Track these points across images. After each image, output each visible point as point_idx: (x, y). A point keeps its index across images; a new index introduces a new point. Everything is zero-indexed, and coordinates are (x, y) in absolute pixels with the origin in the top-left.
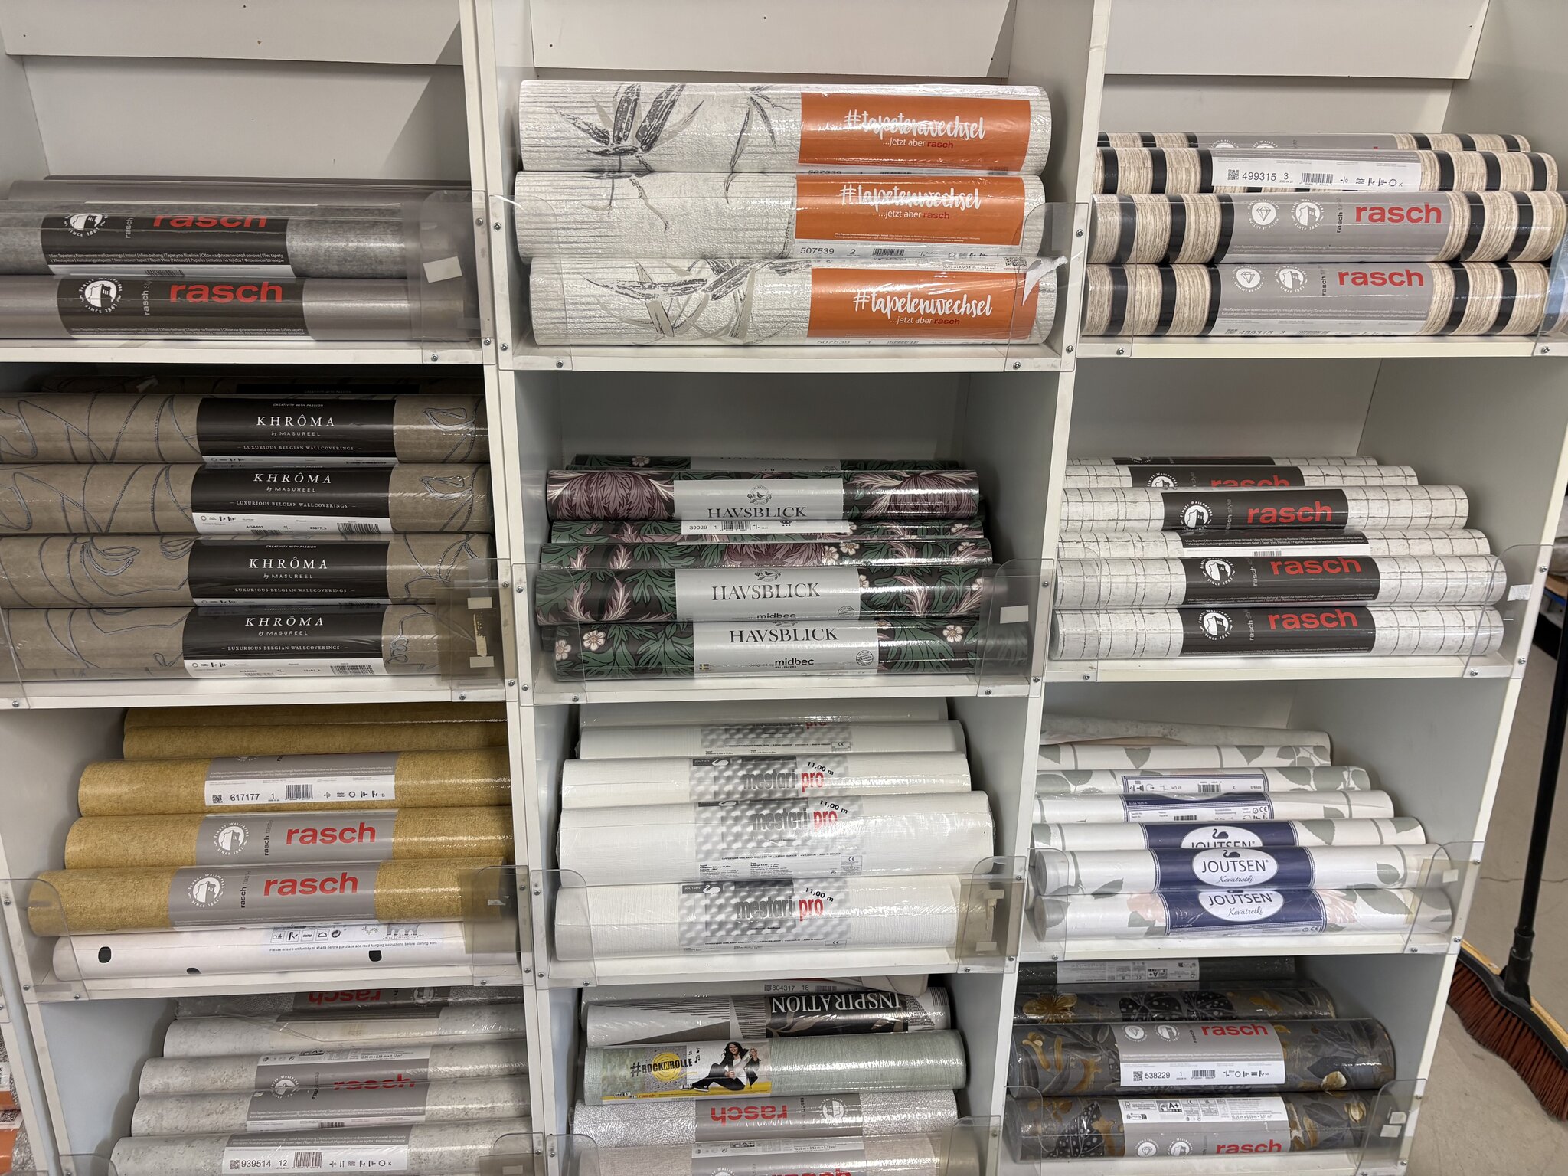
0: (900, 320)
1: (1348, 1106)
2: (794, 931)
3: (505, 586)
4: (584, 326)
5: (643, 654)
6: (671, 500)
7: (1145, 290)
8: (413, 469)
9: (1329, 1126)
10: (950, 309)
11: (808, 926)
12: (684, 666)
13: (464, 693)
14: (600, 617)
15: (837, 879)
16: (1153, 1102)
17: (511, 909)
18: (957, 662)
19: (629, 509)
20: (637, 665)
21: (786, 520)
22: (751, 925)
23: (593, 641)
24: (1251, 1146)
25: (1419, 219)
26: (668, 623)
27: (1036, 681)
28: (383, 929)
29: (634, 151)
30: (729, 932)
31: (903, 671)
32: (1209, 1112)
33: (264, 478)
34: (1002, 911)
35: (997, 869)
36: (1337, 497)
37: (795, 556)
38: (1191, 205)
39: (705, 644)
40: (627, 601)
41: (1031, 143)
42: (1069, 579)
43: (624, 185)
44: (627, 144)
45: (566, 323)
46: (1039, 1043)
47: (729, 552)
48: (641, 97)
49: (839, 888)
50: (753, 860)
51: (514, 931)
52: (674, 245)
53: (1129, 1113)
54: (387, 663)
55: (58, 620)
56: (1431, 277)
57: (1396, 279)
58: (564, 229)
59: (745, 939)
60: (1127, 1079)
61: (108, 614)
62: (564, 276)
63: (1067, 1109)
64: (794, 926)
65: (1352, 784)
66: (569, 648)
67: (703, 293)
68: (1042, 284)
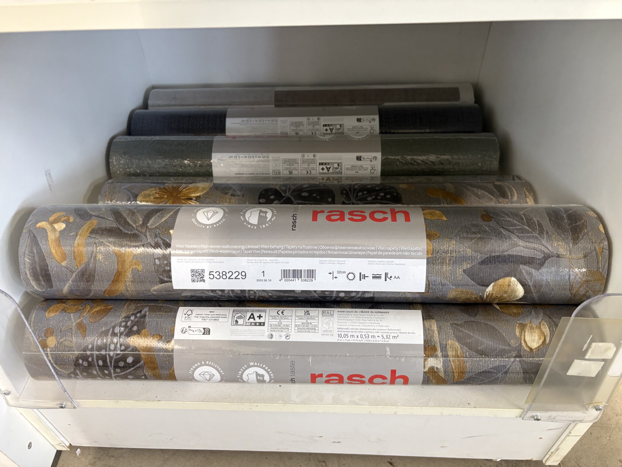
1: (523, 327)
9: (487, 355)
16: (224, 311)
53: (187, 324)
60: (182, 279)
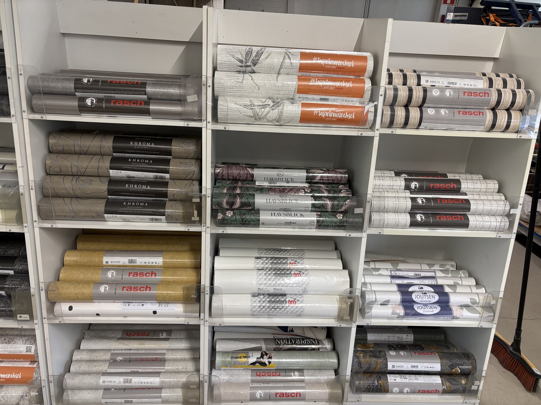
0: (327, 119)
1: (461, 379)
2: (286, 310)
3: (204, 195)
4: (233, 117)
5: (244, 218)
6: (253, 175)
7: (400, 114)
8: (177, 160)
9: (455, 385)
10: (342, 116)
11: (291, 309)
12: (257, 223)
13: (189, 228)
14: (232, 207)
15: (300, 295)
16: (398, 375)
17: (198, 300)
18: (340, 226)
19: (240, 177)
20: (242, 222)
21: (288, 182)
22: (273, 307)
23: (229, 214)
24: (429, 391)
25: (483, 96)
26: (252, 210)
27: (365, 232)
28: (157, 304)
29: (250, 66)
30: (266, 309)
31: (323, 228)
32: (416, 379)
33: (132, 160)
34: (352, 307)
35: (351, 292)
36: (458, 182)
37: (291, 192)
38: (414, 89)
39: (264, 217)
40: (240, 202)
41: (367, 69)
42: (375, 201)
43: (247, 76)
44: (248, 64)
45: (228, 116)
46: (362, 355)
47: (271, 190)
48: (253, 51)
49: (301, 297)
50: (275, 287)
51: (199, 306)
52: (261, 95)
53: (390, 378)
54: (166, 218)
55: (67, 201)
56: (486, 113)
57: (476, 113)
58: (228, 88)
59: (271, 312)
60: (390, 367)
61: (82, 199)
62: (228, 102)
63: (370, 376)
64: (287, 308)
65: (463, 275)
66: (222, 216)
67: (269, 109)
68: (370, 110)
